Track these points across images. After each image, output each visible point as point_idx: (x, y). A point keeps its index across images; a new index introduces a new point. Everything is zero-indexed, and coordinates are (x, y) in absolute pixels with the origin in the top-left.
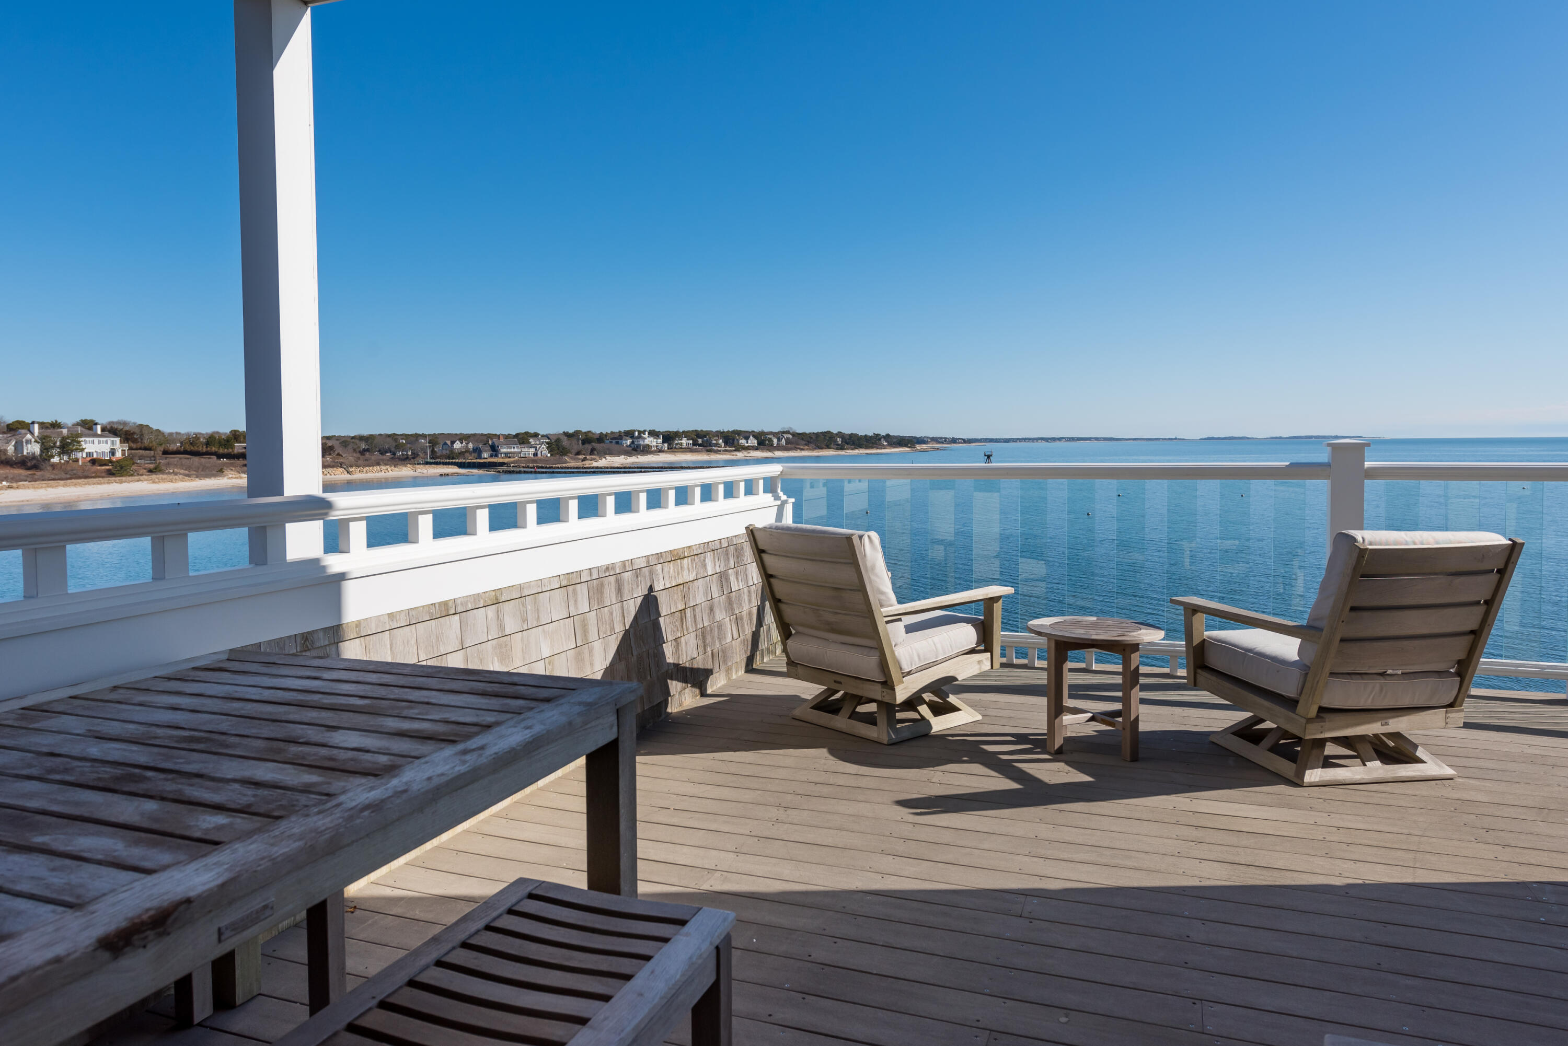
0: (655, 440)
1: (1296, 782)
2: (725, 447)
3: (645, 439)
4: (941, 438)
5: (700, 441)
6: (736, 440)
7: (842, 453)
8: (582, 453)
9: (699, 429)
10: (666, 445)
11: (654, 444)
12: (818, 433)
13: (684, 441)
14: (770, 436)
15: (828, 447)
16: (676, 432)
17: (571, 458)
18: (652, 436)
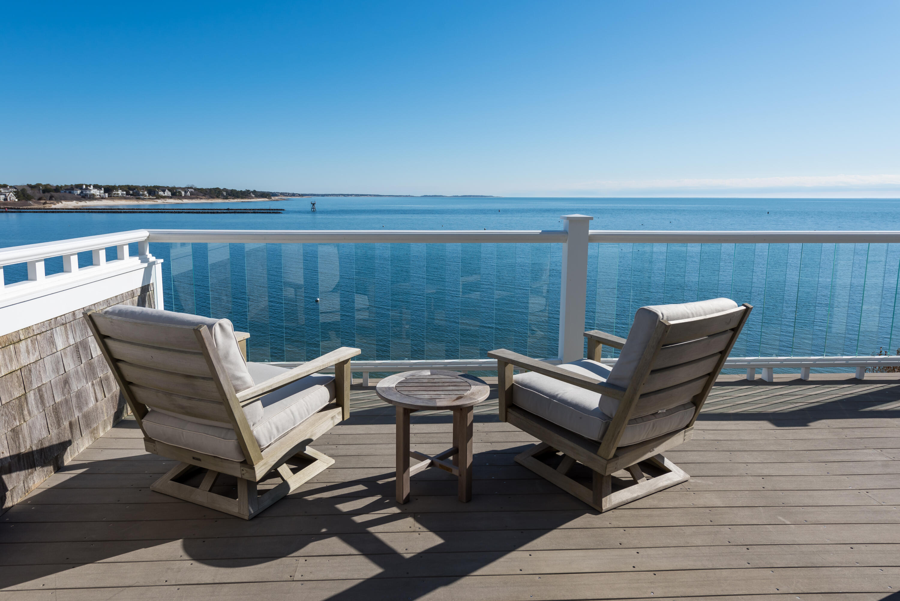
0: (98, 191)
1: (597, 510)
2: (149, 196)
3: (91, 190)
4: (286, 193)
5: (131, 192)
6: (156, 192)
7: (227, 201)
8: (43, 199)
9: (130, 185)
10: (107, 194)
11: (98, 194)
12: (211, 188)
13: (120, 192)
14: (179, 190)
15: (218, 197)
16: (113, 186)
17: (35, 202)
18: (96, 189)
